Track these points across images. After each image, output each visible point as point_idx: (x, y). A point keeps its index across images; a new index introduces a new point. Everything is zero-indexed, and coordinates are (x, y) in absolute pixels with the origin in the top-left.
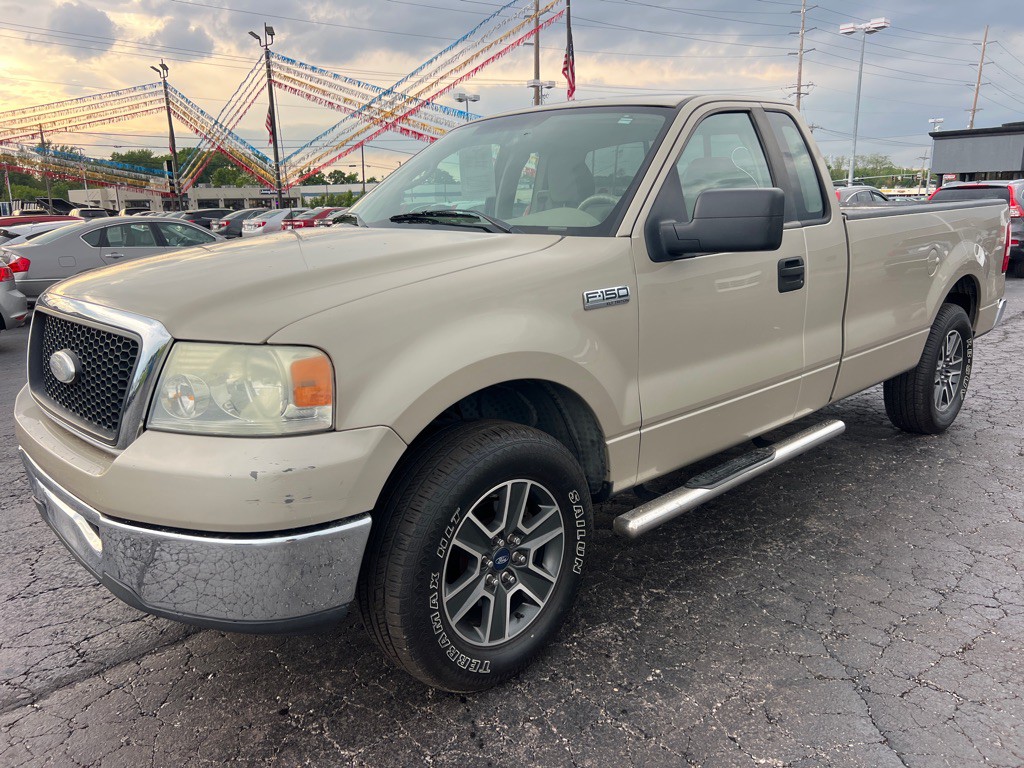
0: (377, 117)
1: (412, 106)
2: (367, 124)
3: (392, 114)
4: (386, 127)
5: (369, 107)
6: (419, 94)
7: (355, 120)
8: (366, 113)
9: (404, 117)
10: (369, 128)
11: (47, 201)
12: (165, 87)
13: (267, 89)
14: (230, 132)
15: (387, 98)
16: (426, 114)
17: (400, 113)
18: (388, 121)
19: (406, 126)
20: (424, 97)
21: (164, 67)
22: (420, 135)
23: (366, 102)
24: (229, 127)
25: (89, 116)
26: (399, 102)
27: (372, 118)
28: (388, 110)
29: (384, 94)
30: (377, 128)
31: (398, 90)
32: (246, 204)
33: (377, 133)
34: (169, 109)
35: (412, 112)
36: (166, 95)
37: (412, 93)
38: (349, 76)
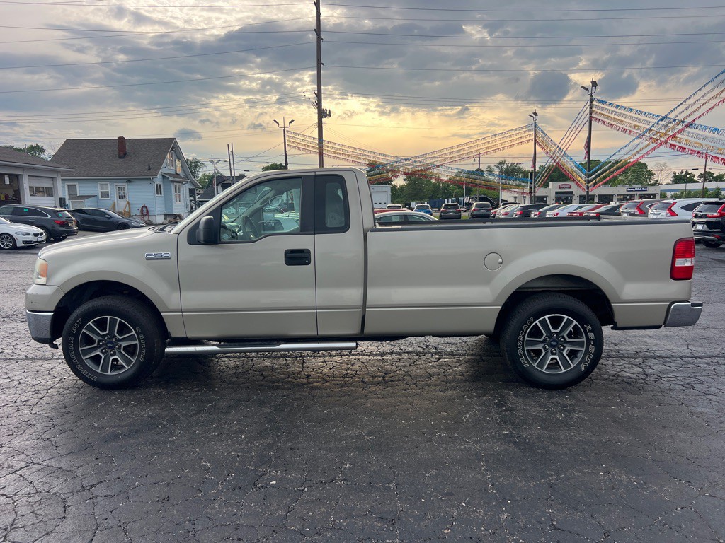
0: (655, 137)
1: (680, 127)
2: (647, 142)
3: (665, 134)
4: (661, 145)
5: (650, 130)
6: (686, 118)
7: (639, 140)
8: (647, 134)
9: (674, 136)
10: (647, 146)
11: (476, 197)
12: (535, 127)
13: (588, 123)
14: (565, 153)
15: (663, 123)
16: (689, 132)
17: (671, 134)
18: (662, 139)
19: (674, 143)
20: (689, 120)
21: (535, 114)
22: (684, 149)
23: (648, 127)
24: (564, 150)
25: (487, 148)
26: (670, 125)
27: (651, 138)
28: (663, 131)
29: (662, 120)
30: (654, 145)
31: (671, 116)
32: (615, 199)
33: (654, 149)
34: (535, 140)
35: (680, 131)
36: (535, 132)
37: (680, 118)
38: (639, 109)
